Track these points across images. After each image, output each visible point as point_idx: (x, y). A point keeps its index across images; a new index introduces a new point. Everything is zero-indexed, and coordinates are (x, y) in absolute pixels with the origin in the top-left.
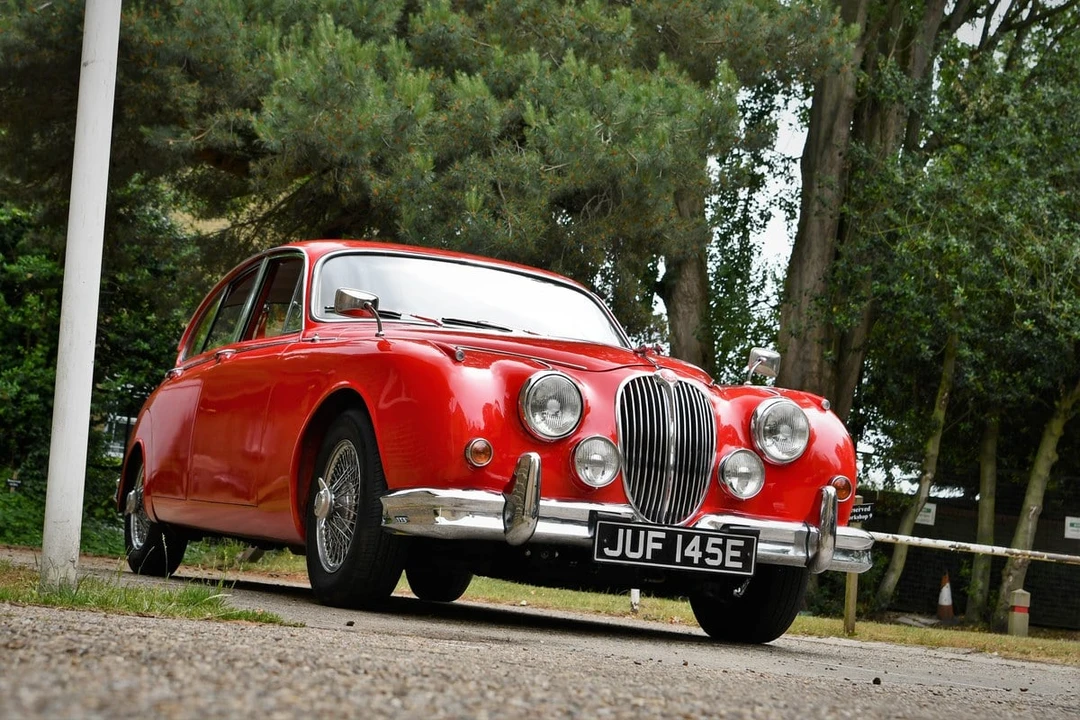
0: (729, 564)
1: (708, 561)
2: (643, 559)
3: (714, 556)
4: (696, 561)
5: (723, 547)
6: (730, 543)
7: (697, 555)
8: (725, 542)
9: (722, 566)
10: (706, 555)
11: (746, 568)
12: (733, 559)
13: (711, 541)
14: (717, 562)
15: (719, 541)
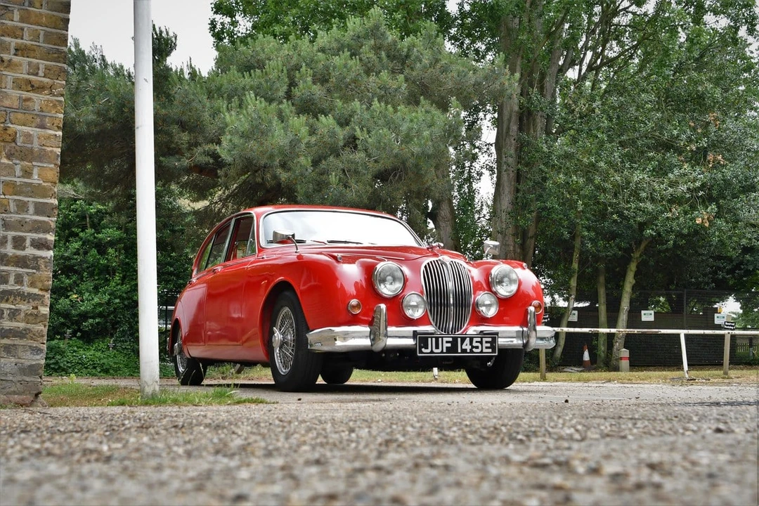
0: (485, 350)
1: (474, 350)
2: (442, 352)
3: (477, 347)
4: (468, 351)
5: (481, 342)
6: (484, 340)
7: (468, 348)
8: (482, 340)
9: (482, 352)
10: (473, 347)
11: (494, 351)
12: (487, 348)
13: (475, 340)
14: (479, 350)
15: (479, 339)
